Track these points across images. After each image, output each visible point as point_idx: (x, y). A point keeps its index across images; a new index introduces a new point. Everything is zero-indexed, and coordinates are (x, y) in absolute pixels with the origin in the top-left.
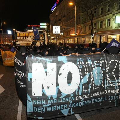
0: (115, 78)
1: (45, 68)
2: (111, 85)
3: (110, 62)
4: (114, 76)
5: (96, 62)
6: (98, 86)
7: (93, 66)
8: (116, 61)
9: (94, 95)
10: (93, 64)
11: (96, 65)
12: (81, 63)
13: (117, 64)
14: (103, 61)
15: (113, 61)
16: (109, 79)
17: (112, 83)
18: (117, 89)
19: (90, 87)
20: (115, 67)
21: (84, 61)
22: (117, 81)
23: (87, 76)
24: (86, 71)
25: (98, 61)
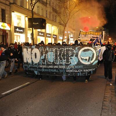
0: (63, 59)
1: (27, 50)
2: (61, 63)
3: (60, 50)
4: (62, 58)
5: (51, 49)
6: (51, 62)
7: (48, 51)
8: (63, 49)
9: (49, 67)
10: (49, 50)
11: (50, 50)
12: (42, 49)
13: (63, 51)
14: (56, 49)
15: (61, 49)
16: (59, 60)
17: (61, 62)
18: (64, 66)
19: (46, 62)
20: (62, 53)
21: (44, 48)
22: (64, 61)
23: (44, 56)
24: (44, 53)
25: (52, 49)
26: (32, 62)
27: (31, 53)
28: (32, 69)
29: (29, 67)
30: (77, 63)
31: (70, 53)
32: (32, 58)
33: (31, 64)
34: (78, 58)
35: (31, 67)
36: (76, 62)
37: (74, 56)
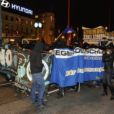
1: (1, 51)
5: (15, 51)
11: (15, 53)
26: (6, 64)
27: (5, 55)
28: (5, 72)
29: (2, 69)
30: (23, 77)
31: (20, 60)
32: (5, 60)
33: (4, 66)
34: (26, 69)
35: (4, 70)
36: (22, 74)
37: (23, 66)
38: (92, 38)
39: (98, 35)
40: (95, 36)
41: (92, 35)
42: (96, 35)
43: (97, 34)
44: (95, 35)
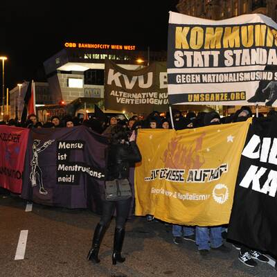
38: (222, 64)
39: (246, 52)
40: (234, 56)
41: (222, 50)
42: (237, 53)
43: (242, 47)
44: (235, 51)
